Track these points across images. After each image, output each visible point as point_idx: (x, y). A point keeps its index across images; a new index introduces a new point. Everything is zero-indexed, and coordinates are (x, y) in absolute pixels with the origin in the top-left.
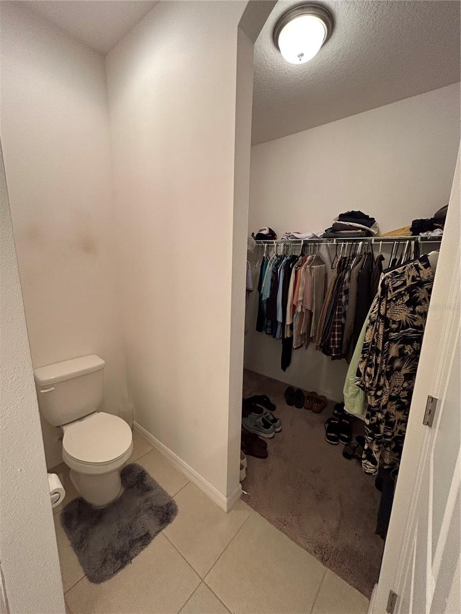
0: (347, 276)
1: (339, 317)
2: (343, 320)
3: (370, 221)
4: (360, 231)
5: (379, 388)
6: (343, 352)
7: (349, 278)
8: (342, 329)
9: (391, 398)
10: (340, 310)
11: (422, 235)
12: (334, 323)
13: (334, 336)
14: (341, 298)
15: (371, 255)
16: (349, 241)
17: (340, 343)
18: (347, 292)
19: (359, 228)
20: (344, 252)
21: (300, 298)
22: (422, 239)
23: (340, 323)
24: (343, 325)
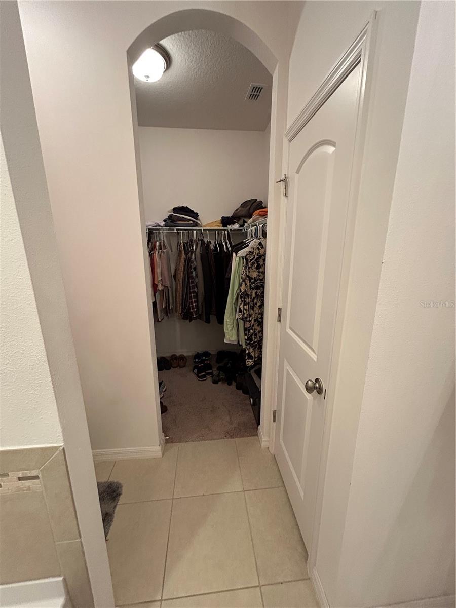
0: (193, 257)
1: (193, 287)
2: (196, 290)
3: (195, 215)
4: (191, 222)
5: (250, 316)
6: (200, 313)
7: (195, 258)
8: (196, 296)
9: (255, 321)
10: (192, 282)
11: (229, 227)
12: (190, 294)
13: (192, 303)
14: (192, 273)
15: (202, 241)
16: (185, 230)
17: (197, 306)
18: (195, 269)
19: (190, 220)
20: (183, 239)
21: (160, 278)
22: (231, 230)
23: (194, 292)
24: (197, 294)
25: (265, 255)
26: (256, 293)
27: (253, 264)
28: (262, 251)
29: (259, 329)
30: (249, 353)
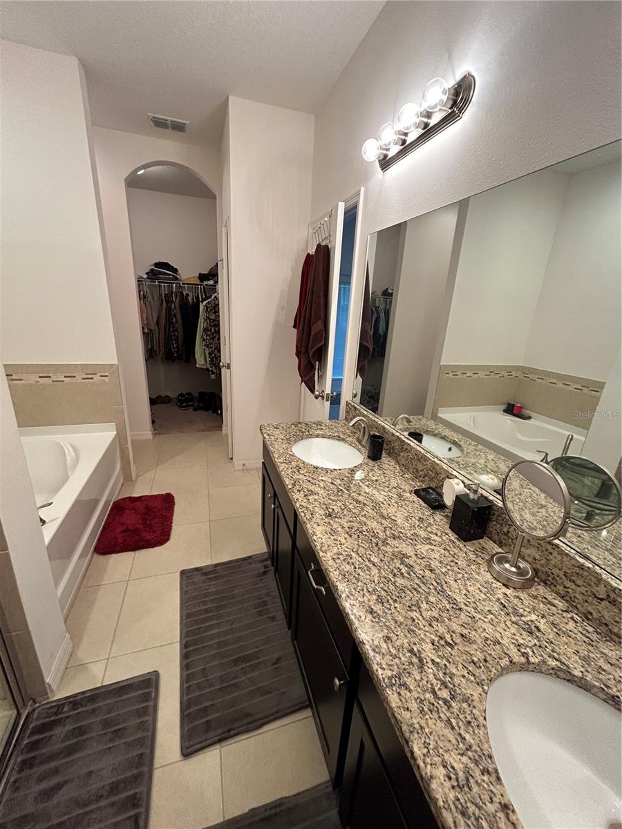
0: (173, 306)
1: (174, 331)
2: (176, 333)
3: (175, 271)
4: (171, 276)
5: (212, 344)
6: (181, 352)
7: (175, 308)
8: (177, 339)
9: (215, 348)
10: (173, 327)
11: (205, 283)
12: (172, 336)
13: (173, 344)
14: (172, 319)
15: (182, 293)
16: (166, 283)
17: (178, 347)
18: (175, 316)
19: (169, 275)
20: (164, 291)
21: (146, 322)
22: (206, 285)
23: (175, 335)
24: (177, 337)
25: (218, 305)
26: (215, 329)
27: (211, 310)
28: (217, 301)
29: (218, 354)
30: (212, 371)
